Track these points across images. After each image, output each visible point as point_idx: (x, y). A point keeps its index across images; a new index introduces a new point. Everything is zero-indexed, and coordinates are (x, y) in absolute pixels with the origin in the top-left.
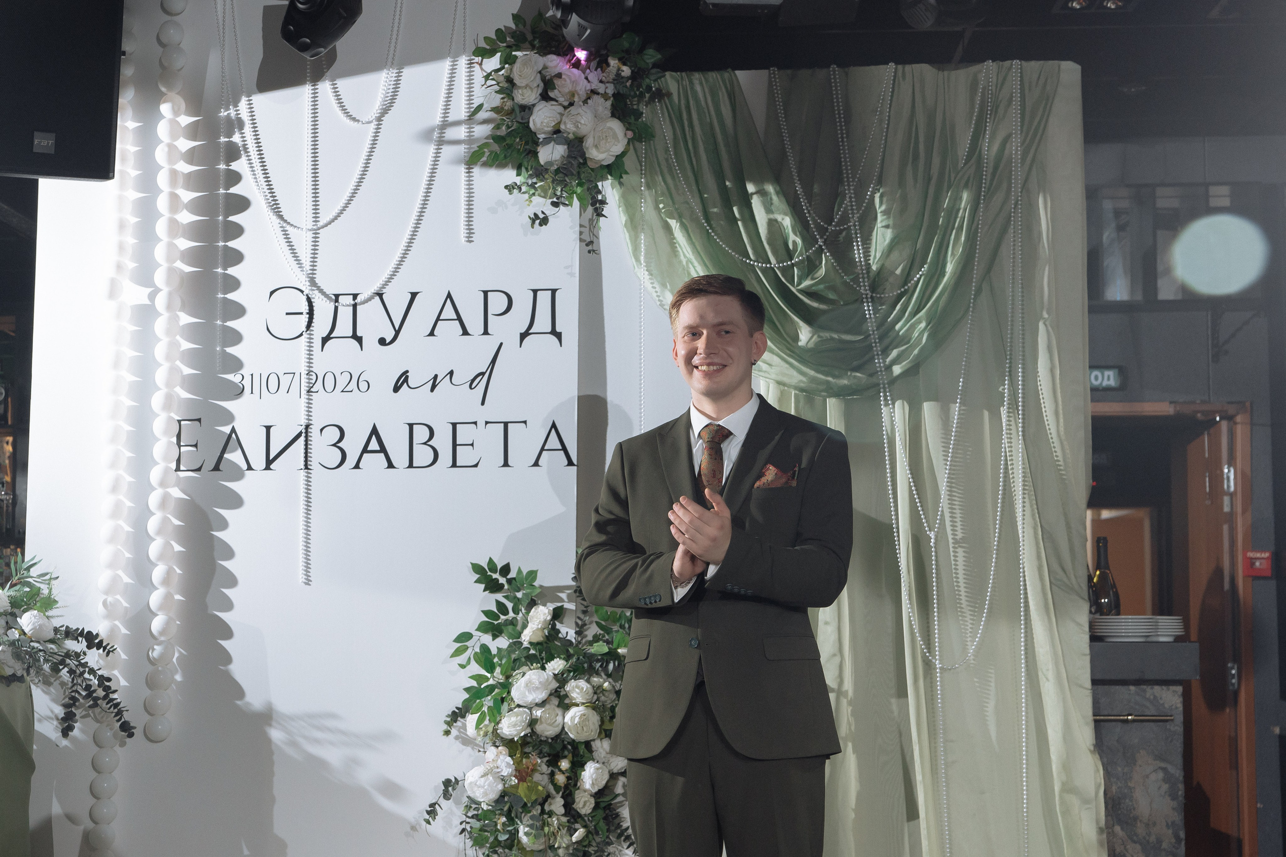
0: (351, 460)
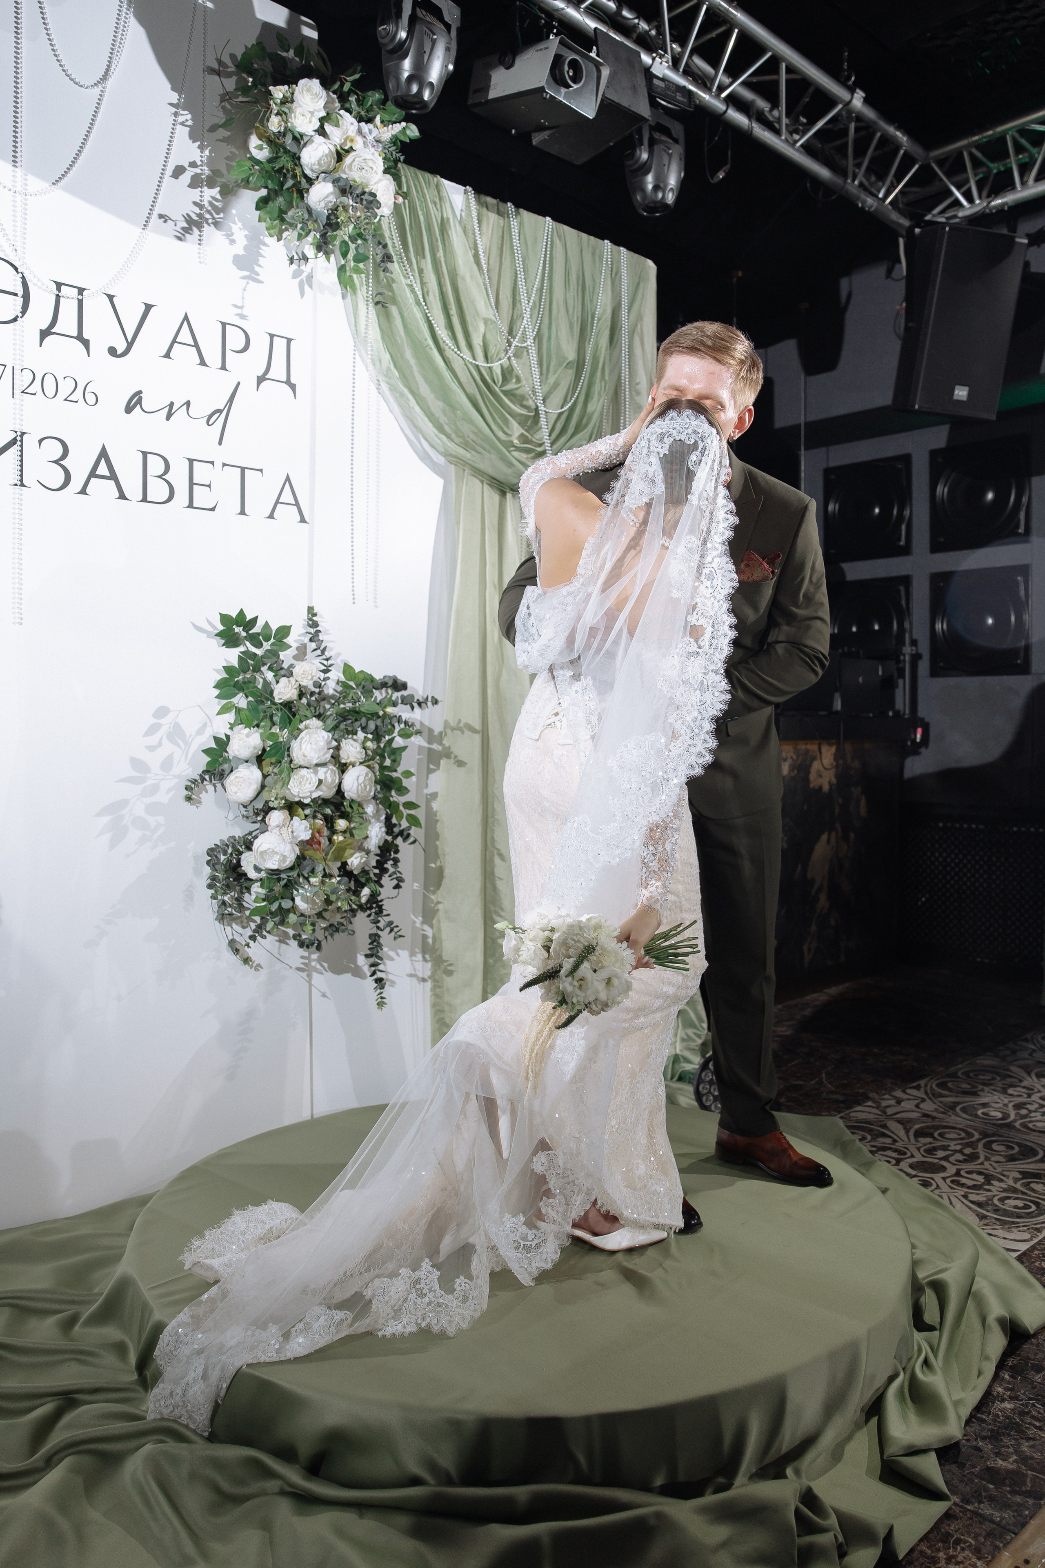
0: (77, 483)
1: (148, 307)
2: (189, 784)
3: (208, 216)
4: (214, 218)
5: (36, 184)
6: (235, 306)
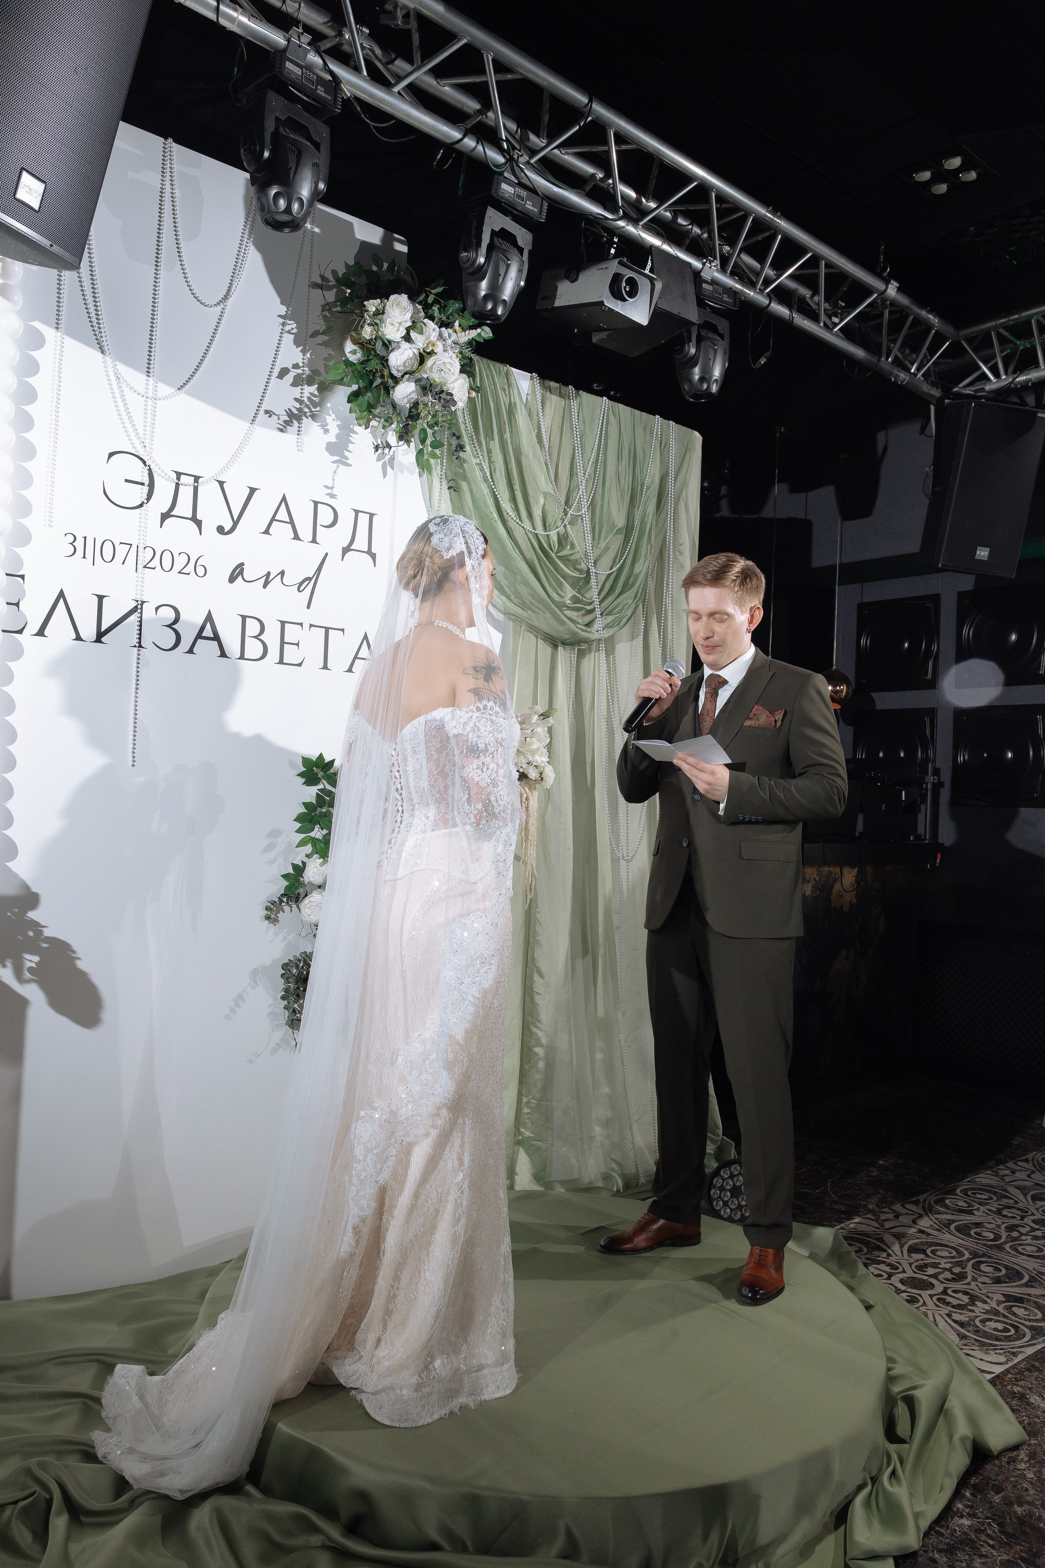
0: (185, 644)
1: (252, 491)
2: (269, 904)
3: (306, 410)
4: (311, 411)
5: (164, 390)
6: (326, 487)
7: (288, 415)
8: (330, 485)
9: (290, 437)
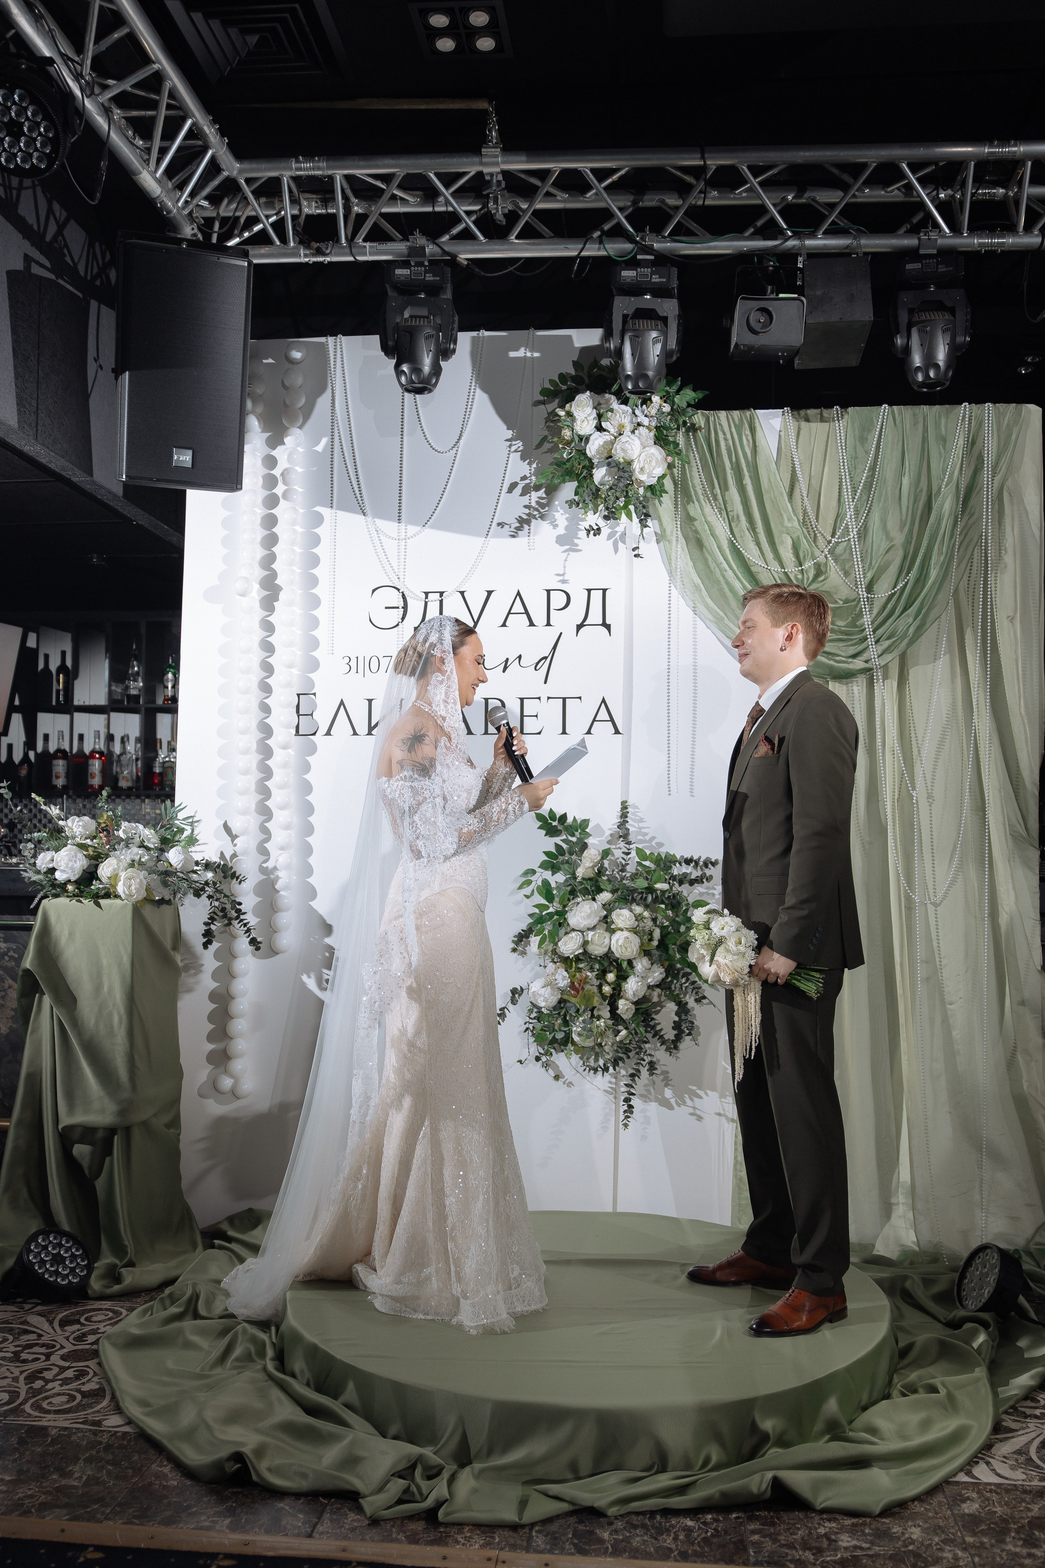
1: (490, 593)
3: (535, 513)
6: (558, 575)
7: (519, 522)
8: (562, 573)
9: (522, 540)
